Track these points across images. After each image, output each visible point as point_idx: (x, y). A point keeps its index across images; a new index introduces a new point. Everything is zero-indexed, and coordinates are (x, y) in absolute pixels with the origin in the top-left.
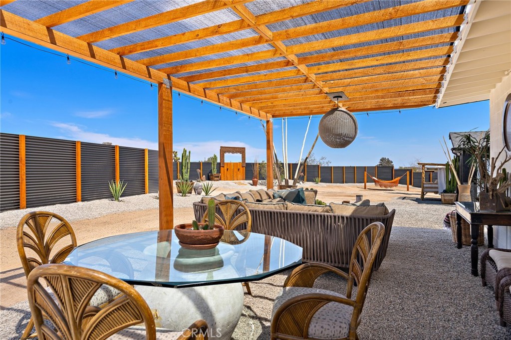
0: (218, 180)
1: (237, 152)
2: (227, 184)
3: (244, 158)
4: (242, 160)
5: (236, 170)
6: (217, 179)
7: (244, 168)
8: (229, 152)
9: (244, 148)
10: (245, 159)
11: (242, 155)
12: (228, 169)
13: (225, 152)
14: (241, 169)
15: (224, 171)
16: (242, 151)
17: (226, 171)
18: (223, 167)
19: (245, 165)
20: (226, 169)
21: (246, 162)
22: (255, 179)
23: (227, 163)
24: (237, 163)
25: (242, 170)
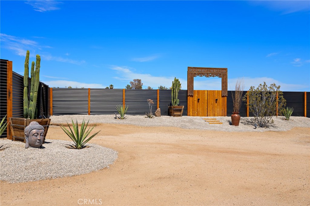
0: (180, 115)
1: (213, 75)
2: (190, 121)
3: (224, 84)
4: (222, 86)
5: (212, 101)
6: (179, 113)
7: (226, 98)
8: (201, 74)
9: (226, 69)
10: (226, 86)
11: (222, 80)
12: (199, 99)
13: (195, 75)
14: (220, 100)
15: (193, 103)
16: (222, 73)
17: (196, 102)
18: (192, 96)
19: (226, 94)
20: (196, 99)
21: (228, 90)
22: (236, 115)
23: (198, 91)
24: (214, 91)
25: (223, 102)
